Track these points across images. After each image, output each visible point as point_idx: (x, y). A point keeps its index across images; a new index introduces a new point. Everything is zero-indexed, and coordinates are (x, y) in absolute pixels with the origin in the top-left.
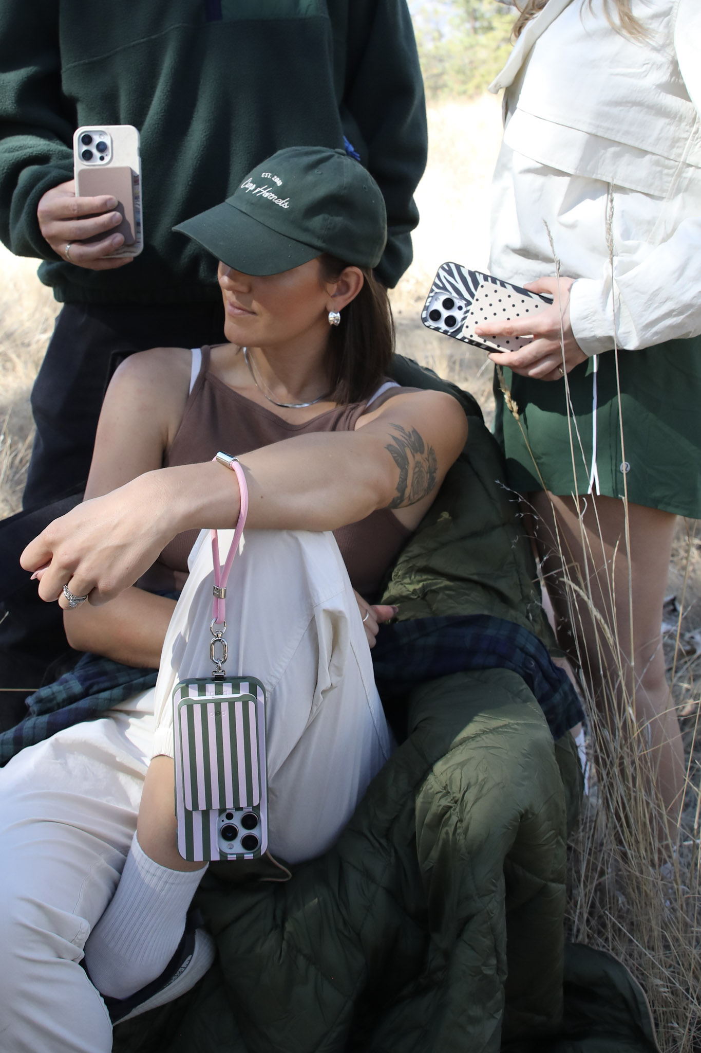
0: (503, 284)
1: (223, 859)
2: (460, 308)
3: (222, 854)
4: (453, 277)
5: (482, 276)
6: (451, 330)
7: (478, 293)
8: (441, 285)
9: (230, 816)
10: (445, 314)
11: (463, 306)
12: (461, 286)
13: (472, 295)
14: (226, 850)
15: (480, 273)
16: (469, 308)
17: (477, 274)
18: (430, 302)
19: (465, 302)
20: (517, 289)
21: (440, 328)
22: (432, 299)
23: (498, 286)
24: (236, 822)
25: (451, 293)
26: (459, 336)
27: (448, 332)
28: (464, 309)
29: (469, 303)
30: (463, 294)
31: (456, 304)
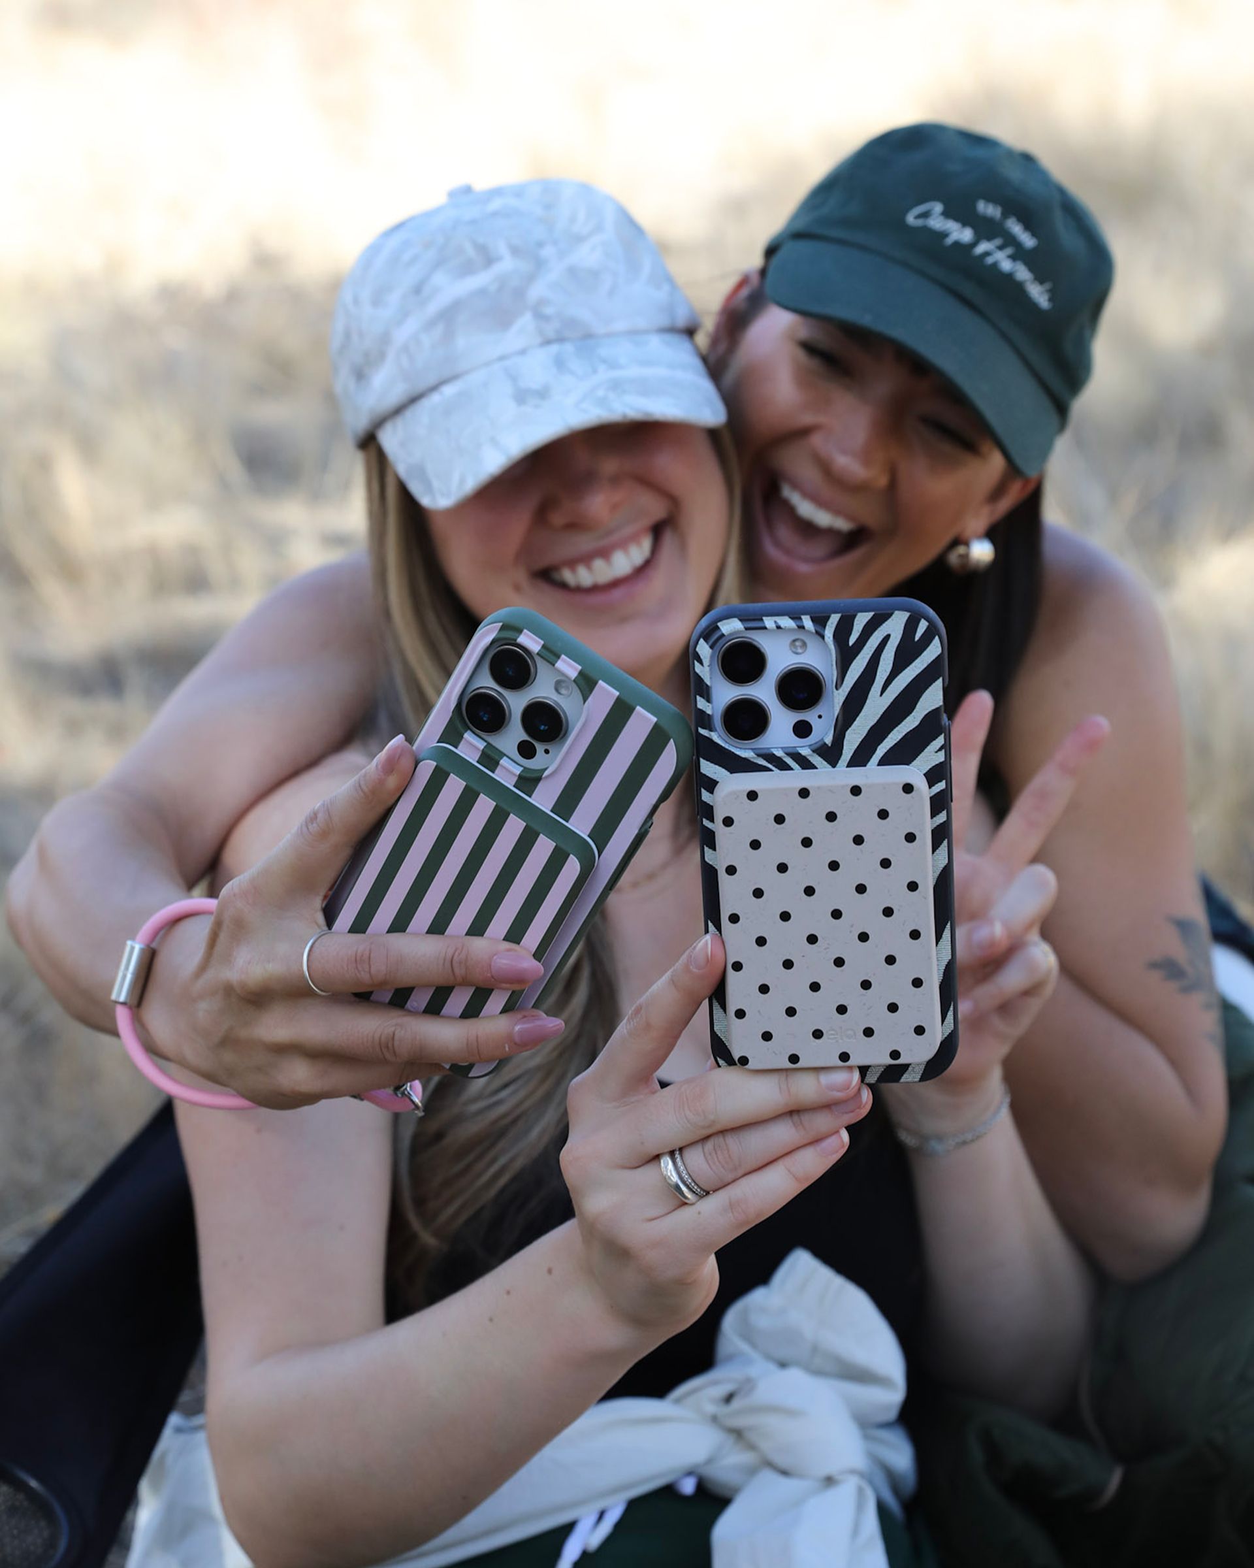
0: (941, 835)
2: (802, 729)
4: (898, 667)
5: (941, 757)
6: (718, 737)
7: (873, 774)
8: (852, 640)
10: (764, 691)
11: (813, 739)
12: (876, 706)
15: (946, 747)
16: (816, 762)
17: (940, 741)
19: (829, 740)
20: (944, 884)
21: (706, 697)
22: (790, 630)
23: (925, 826)
25: (839, 684)
26: (708, 768)
27: (707, 728)
28: (804, 748)
29: (831, 754)
30: (853, 726)
31: (810, 716)
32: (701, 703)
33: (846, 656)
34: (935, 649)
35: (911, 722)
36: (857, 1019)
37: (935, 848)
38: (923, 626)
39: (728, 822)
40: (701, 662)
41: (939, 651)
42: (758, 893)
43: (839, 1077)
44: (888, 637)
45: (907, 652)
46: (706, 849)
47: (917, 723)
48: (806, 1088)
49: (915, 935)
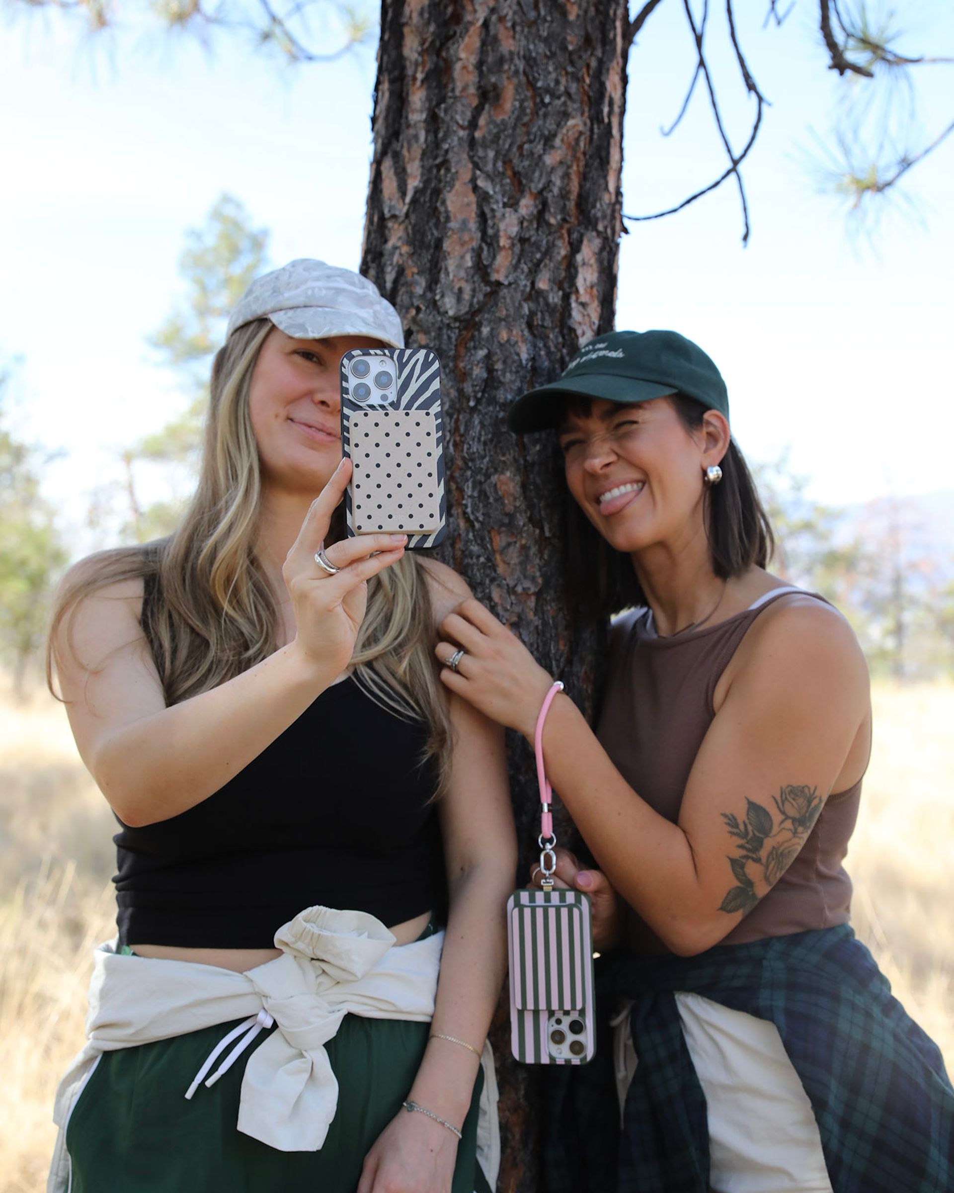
0: (441, 440)
1: (553, 1062)
2: (384, 396)
3: (552, 1058)
4: (423, 371)
5: (440, 409)
6: (351, 397)
7: (416, 414)
8: (404, 360)
9: (559, 1022)
10: (369, 381)
11: (389, 401)
12: (413, 387)
13: (409, 406)
14: (555, 1054)
16: (390, 408)
17: (438, 403)
18: (376, 353)
19: (395, 400)
21: (347, 381)
22: (380, 355)
24: (565, 1027)
25: (399, 378)
26: (346, 411)
27: (347, 393)
28: (386, 404)
29: (395, 405)
30: (405, 395)
31: (387, 392)
32: (344, 384)
33: (402, 366)
34: (436, 365)
35: (427, 394)
36: (406, 511)
37: (437, 446)
38: (432, 355)
39: (356, 425)
40: (345, 368)
41: (438, 366)
42: (367, 455)
43: (399, 537)
44: (418, 359)
45: (426, 365)
46: (345, 445)
47: (430, 395)
48: (385, 541)
49: (430, 475)
